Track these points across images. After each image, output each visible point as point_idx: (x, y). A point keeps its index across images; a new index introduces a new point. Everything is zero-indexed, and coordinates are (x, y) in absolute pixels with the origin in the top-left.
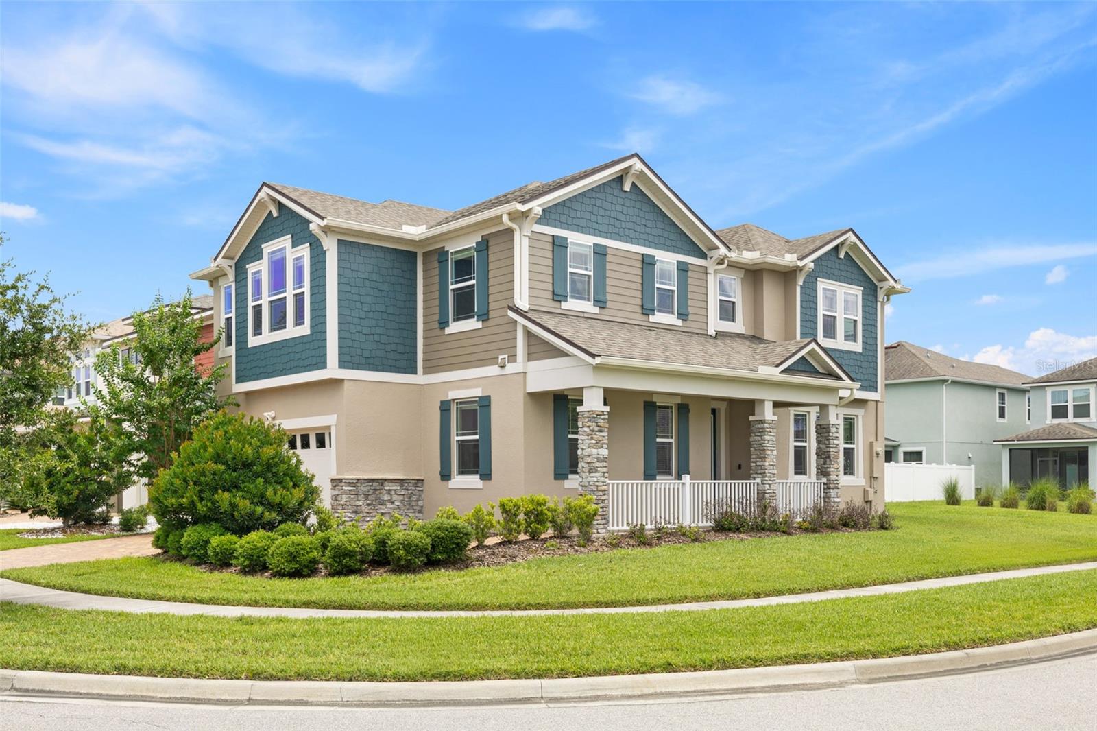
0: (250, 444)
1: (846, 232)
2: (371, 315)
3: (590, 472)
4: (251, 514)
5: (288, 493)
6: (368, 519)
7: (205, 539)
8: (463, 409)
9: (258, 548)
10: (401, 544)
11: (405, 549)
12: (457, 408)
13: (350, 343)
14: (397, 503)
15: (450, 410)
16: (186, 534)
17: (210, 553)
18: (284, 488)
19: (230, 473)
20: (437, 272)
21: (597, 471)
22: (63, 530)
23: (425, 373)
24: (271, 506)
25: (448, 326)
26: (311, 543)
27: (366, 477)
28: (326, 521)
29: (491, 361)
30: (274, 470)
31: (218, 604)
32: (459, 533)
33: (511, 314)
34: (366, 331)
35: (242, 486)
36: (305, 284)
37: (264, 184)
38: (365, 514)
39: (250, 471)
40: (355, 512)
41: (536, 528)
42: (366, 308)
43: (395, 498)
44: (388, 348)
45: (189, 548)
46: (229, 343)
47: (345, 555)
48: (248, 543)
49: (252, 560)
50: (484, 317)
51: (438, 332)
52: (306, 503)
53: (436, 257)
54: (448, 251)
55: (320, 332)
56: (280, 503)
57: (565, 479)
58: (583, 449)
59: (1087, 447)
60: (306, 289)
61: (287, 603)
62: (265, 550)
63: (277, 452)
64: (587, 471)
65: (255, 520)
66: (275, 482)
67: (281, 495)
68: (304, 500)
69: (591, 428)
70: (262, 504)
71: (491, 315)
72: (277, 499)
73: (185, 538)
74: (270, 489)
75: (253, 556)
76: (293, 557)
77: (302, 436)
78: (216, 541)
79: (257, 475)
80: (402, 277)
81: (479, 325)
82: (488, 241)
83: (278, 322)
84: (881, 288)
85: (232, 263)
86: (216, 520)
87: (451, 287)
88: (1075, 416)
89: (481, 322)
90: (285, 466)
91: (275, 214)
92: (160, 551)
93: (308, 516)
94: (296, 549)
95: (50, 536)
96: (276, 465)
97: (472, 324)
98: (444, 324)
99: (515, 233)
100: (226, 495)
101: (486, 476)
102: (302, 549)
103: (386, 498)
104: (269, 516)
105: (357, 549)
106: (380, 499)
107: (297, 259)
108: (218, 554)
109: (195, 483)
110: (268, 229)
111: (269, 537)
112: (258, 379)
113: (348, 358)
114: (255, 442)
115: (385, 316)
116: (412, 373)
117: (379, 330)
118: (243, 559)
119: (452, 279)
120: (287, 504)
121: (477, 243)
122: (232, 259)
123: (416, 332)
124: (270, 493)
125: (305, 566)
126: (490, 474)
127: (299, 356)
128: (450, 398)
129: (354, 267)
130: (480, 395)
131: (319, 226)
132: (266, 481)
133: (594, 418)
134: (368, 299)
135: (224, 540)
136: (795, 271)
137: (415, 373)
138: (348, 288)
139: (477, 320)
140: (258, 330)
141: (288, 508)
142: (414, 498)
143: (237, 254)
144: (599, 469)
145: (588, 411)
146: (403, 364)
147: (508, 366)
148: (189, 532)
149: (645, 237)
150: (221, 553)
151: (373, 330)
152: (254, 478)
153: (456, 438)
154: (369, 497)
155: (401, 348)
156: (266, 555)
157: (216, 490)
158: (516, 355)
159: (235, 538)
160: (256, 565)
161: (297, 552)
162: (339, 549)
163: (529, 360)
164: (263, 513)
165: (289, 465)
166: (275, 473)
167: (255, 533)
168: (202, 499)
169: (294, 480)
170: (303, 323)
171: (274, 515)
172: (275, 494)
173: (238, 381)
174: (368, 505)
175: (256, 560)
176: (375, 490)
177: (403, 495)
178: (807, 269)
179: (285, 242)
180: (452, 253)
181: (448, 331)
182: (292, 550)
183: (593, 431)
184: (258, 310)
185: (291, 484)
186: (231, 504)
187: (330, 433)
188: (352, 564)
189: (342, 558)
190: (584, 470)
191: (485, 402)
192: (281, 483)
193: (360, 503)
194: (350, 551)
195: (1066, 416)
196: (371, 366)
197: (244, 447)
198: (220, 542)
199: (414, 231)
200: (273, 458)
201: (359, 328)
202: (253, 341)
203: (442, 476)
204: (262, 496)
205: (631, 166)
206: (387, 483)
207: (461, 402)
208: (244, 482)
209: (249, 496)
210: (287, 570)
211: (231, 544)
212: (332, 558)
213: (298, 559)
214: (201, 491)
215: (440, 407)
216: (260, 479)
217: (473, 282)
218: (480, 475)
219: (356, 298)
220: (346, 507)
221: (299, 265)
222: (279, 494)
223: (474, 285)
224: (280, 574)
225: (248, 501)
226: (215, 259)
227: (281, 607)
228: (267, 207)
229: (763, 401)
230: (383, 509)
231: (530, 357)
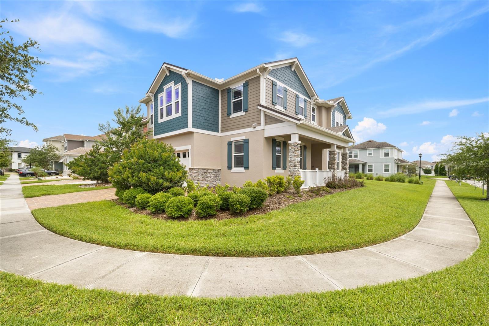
0: (157, 151)
1: (342, 98)
2: (204, 110)
3: (294, 167)
4: (157, 183)
5: (175, 174)
6: (202, 183)
7: (134, 195)
8: (236, 144)
9: (160, 202)
10: (237, 201)
11: (240, 204)
12: (234, 144)
13: (196, 119)
14: (212, 177)
15: (231, 145)
16: (125, 193)
17: (136, 203)
18: (173, 171)
19: (147, 164)
20: (227, 96)
21: (297, 166)
22: (96, 185)
23: (221, 132)
24: (167, 180)
25: (231, 115)
26: (189, 200)
27: (202, 168)
28: (191, 186)
29: (250, 126)
30: (168, 163)
31: (131, 249)
32: (262, 194)
33: (259, 107)
34: (202, 115)
35: (153, 170)
36: (180, 98)
37: (164, 63)
38: (201, 181)
39: (157, 163)
40: (198, 181)
41: (280, 189)
42: (202, 107)
43: (211, 175)
44: (210, 122)
45: (126, 200)
46: (152, 123)
47: (208, 208)
48: (155, 199)
49: (157, 208)
50: (246, 110)
51: (227, 118)
52: (183, 178)
53: (226, 91)
54: (231, 89)
55: (185, 115)
56: (171, 178)
57: (275, 169)
58: (291, 158)
59: (359, 165)
60: (180, 99)
61: (179, 250)
62: (164, 203)
63: (170, 155)
64: (293, 166)
65: (159, 186)
66: (169, 168)
67: (172, 175)
68: (182, 177)
69: (295, 149)
70: (163, 179)
71: (249, 109)
72: (170, 176)
73: (124, 195)
74: (166, 172)
75: (157, 206)
76: (179, 209)
77: (178, 154)
78: (139, 197)
79: (160, 165)
80: (214, 98)
81: (244, 113)
82: (248, 83)
83: (169, 113)
84: (347, 116)
85: (153, 95)
86: (140, 186)
87: (232, 101)
88: (354, 157)
89: (245, 112)
90: (173, 162)
91: (168, 75)
92: (117, 197)
93: (183, 183)
94: (181, 204)
95: (91, 187)
96: (170, 161)
97: (241, 113)
98: (229, 114)
99: (261, 77)
100: (144, 174)
101: (247, 168)
102: (184, 204)
103: (208, 175)
104: (166, 184)
105: (215, 204)
106: (206, 176)
107: (176, 89)
108: (140, 203)
109: (129, 169)
110: (166, 81)
111: (166, 196)
112: (162, 134)
113: (196, 124)
114: (160, 150)
115: (208, 111)
116: (217, 132)
117: (206, 116)
118: (152, 208)
119: (233, 98)
120: (174, 179)
121: (243, 84)
122: (153, 93)
123: (218, 118)
124: (166, 173)
125: (186, 213)
126: (248, 167)
127: (177, 124)
128: (231, 140)
129: (198, 91)
130: (244, 139)
131: (185, 73)
132: (164, 168)
133: (296, 145)
134: (203, 104)
135: (143, 197)
136: (331, 107)
137: (218, 132)
138: (195, 99)
139: (243, 112)
140: (162, 117)
141: (175, 181)
142: (218, 175)
143: (154, 91)
144: (298, 165)
145: (294, 143)
146: (214, 128)
147: (257, 127)
148: (126, 192)
149: (296, 88)
150: (142, 203)
151: (204, 115)
152: (159, 167)
153: (233, 154)
154: (203, 175)
155: (214, 123)
156: (165, 205)
157: (139, 171)
158: (260, 123)
159: (149, 195)
160: (158, 211)
161: (181, 206)
162: (205, 204)
163: (265, 125)
164: (163, 183)
165: (175, 161)
166: (169, 164)
167: (159, 194)
168: (133, 176)
169: (177, 168)
170: (179, 112)
171: (168, 183)
172: (169, 174)
173: (155, 135)
174: (203, 178)
175: (159, 208)
176: (205, 172)
177: (214, 174)
178: (335, 107)
179: (172, 84)
180: (233, 89)
181: (231, 117)
182: (179, 205)
183: (296, 151)
184: (162, 110)
185: (176, 169)
186: (147, 179)
187: (188, 153)
188: (212, 213)
189: (206, 209)
190: (291, 166)
191: (246, 142)
192: (171, 169)
193: (200, 177)
194: (211, 205)
195: (352, 157)
196: (204, 128)
197: (154, 152)
198: (141, 197)
199: (219, 81)
200: (167, 158)
201: (199, 114)
202: (160, 121)
203: (228, 168)
204: (163, 175)
205: (295, 61)
206: (209, 170)
207: (236, 142)
208: (154, 168)
209: (156, 175)
210: (176, 216)
211: (147, 198)
212: (201, 209)
213: (182, 209)
214: (133, 173)
215: (228, 144)
216: (161, 167)
217: (242, 98)
218: (244, 168)
219: (198, 103)
220: (195, 179)
221: (177, 92)
222: (171, 174)
223: (242, 99)
224: (173, 218)
225: (155, 177)
226: (147, 93)
227: (175, 253)
228: (166, 72)
229: (334, 144)
230: (207, 179)
231: (266, 124)
